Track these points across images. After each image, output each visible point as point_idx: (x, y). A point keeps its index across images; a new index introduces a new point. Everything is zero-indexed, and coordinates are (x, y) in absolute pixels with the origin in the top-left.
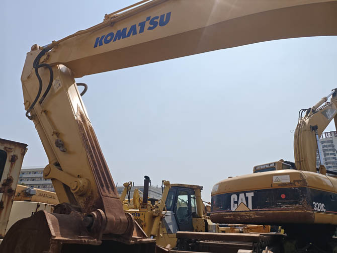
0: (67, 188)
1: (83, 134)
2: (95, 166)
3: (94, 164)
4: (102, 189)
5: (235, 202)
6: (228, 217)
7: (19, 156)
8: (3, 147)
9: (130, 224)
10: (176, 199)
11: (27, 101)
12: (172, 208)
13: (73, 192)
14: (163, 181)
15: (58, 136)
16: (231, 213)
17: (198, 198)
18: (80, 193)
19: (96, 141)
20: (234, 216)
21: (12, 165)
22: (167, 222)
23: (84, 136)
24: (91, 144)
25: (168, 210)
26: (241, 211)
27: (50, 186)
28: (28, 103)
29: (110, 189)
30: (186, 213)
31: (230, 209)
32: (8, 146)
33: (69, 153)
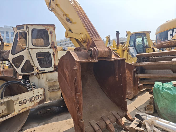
0: (77, 40)
1: (78, 12)
2: (87, 27)
3: (87, 26)
4: (93, 38)
5: (171, 35)
6: (167, 44)
7: (53, 31)
8: (45, 28)
9: (110, 52)
10: (135, 41)
11: (47, 2)
12: (134, 46)
13: (80, 41)
14: (126, 32)
15: (66, 16)
16: (169, 41)
17: (148, 38)
18: (83, 41)
19: (85, 14)
20: (170, 43)
21: (51, 35)
22: (132, 52)
23: (78, 13)
24: (83, 16)
25: (131, 46)
26: (174, 39)
27: (74, 46)
28: (48, 3)
29: (97, 37)
30: (142, 47)
31: (168, 39)
32: (47, 27)
33: (73, 23)
